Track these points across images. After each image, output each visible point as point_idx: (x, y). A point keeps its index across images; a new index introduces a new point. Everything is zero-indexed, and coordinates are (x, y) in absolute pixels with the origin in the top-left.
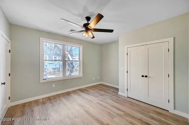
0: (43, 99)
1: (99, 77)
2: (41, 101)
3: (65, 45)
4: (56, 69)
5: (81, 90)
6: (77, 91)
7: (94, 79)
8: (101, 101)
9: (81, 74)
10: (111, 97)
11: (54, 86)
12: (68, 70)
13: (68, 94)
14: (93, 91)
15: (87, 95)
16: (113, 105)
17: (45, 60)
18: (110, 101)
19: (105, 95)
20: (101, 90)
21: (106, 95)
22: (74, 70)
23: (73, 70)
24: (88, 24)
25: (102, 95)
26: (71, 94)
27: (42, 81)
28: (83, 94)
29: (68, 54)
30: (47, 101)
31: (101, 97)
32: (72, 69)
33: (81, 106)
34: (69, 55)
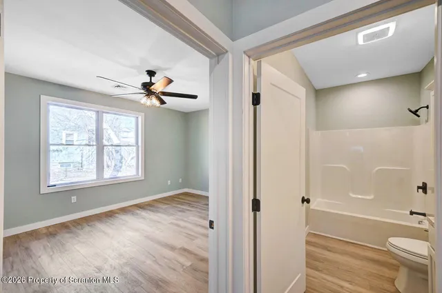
0: (47, 228)
1: (180, 180)
2: (45, 231)
3: (103, 112)
4: (70, 165)
5: (140, 206)
6: (130, 208)
7: (169, 184)
8: (177, 219)
9: (140, 174)
10: (199, 212)
11: (74, 199)
12: (108, 167)
13: (110, 215)
14: (166, 206)
15: (151, 213)
16: (198, 223)
17: (52, 145)
18: (196, 219)
19: (188, 210)
20: (182, 204)
21: (191, 211)
22: (124, 167)
23: (121, 167)
24: (151, 84)
25: (182, 211)
26: (117, 215)
27: (44, 190)
28: (143, 213)
29: (108, 129)
30: (58, 231)
31: (180, 213)
32: (119, 164)
33: (137, 230)
34: (110, 131)
